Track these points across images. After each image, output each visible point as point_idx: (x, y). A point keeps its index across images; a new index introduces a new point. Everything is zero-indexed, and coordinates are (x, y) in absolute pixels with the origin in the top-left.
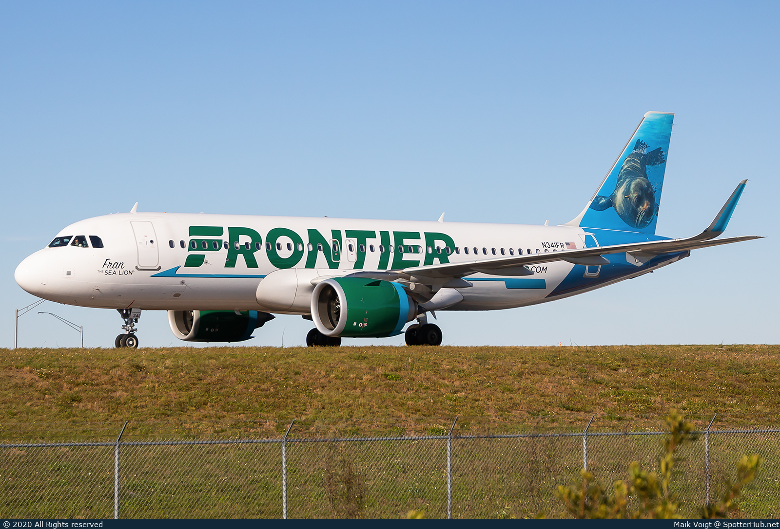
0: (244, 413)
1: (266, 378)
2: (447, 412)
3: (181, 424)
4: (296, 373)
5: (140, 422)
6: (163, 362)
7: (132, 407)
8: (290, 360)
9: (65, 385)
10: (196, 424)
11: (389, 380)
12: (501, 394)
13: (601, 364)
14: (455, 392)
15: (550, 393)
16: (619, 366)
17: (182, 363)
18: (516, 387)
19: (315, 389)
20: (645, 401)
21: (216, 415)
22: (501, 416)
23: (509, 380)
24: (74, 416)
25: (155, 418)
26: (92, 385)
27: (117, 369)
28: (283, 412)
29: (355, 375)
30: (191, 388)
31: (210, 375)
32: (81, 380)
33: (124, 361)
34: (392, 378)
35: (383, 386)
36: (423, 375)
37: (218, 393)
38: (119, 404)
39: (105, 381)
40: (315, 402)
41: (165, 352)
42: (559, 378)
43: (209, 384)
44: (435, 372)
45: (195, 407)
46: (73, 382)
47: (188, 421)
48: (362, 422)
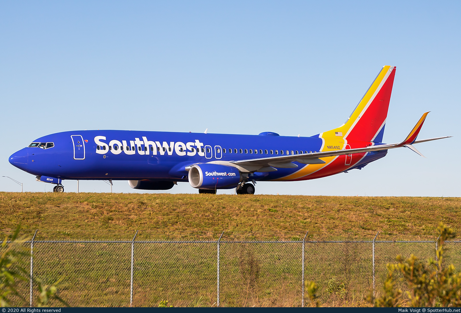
0: (196, 228)
1: (208, 210)
2: (301, 229)
3: (164, 233)
4: (223, 208)
5: (144, 232)
6: (155, 201)
7: (139, 223)
8: (220, 201)
9: (105, 211)
10: (172, 233)
11: (271, 212)
12: (329, 220)
13: (380, 206)
14: (305, 219)
15: (354, 220)
16: (390, 207)
17: (165, 202)
18: (337, 217)
19: (233, 216)
20: (403, 225)
21: (182, 228)
22: (329, 231)
23: (332, 213)
24: (110, 227)
25: (151, 229)
26: (119, 212)
27: (131, 204)
28: (216, 228)
29: (254, 209)
30: (169, 214)
31: (179, 208)
32: (113, 209)
33: (135, 200)
34: (273, 211)
35: (268, 215)
36: (289, 210)
37: (184, 217)
38: (132, 222)
39: (126, 211)
40: (233, 223)
41: (156, 196)
42: (359, 213)
43: (179, 212)
44: (295, 208)
45: (171, 224)
46: (109, 210)
47: (168, 231)
48: (257, 234)
